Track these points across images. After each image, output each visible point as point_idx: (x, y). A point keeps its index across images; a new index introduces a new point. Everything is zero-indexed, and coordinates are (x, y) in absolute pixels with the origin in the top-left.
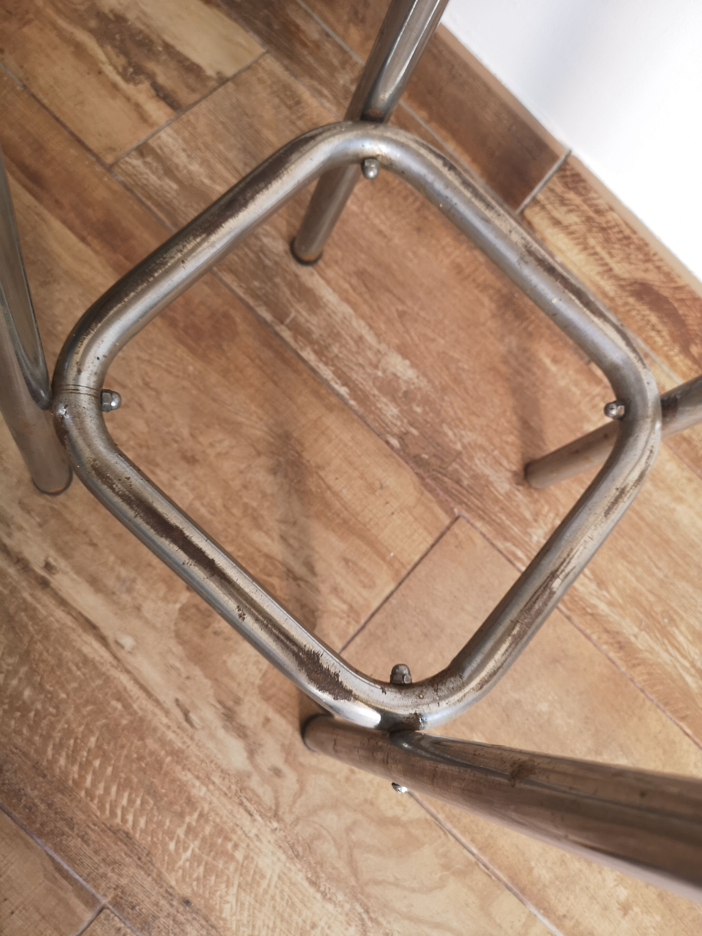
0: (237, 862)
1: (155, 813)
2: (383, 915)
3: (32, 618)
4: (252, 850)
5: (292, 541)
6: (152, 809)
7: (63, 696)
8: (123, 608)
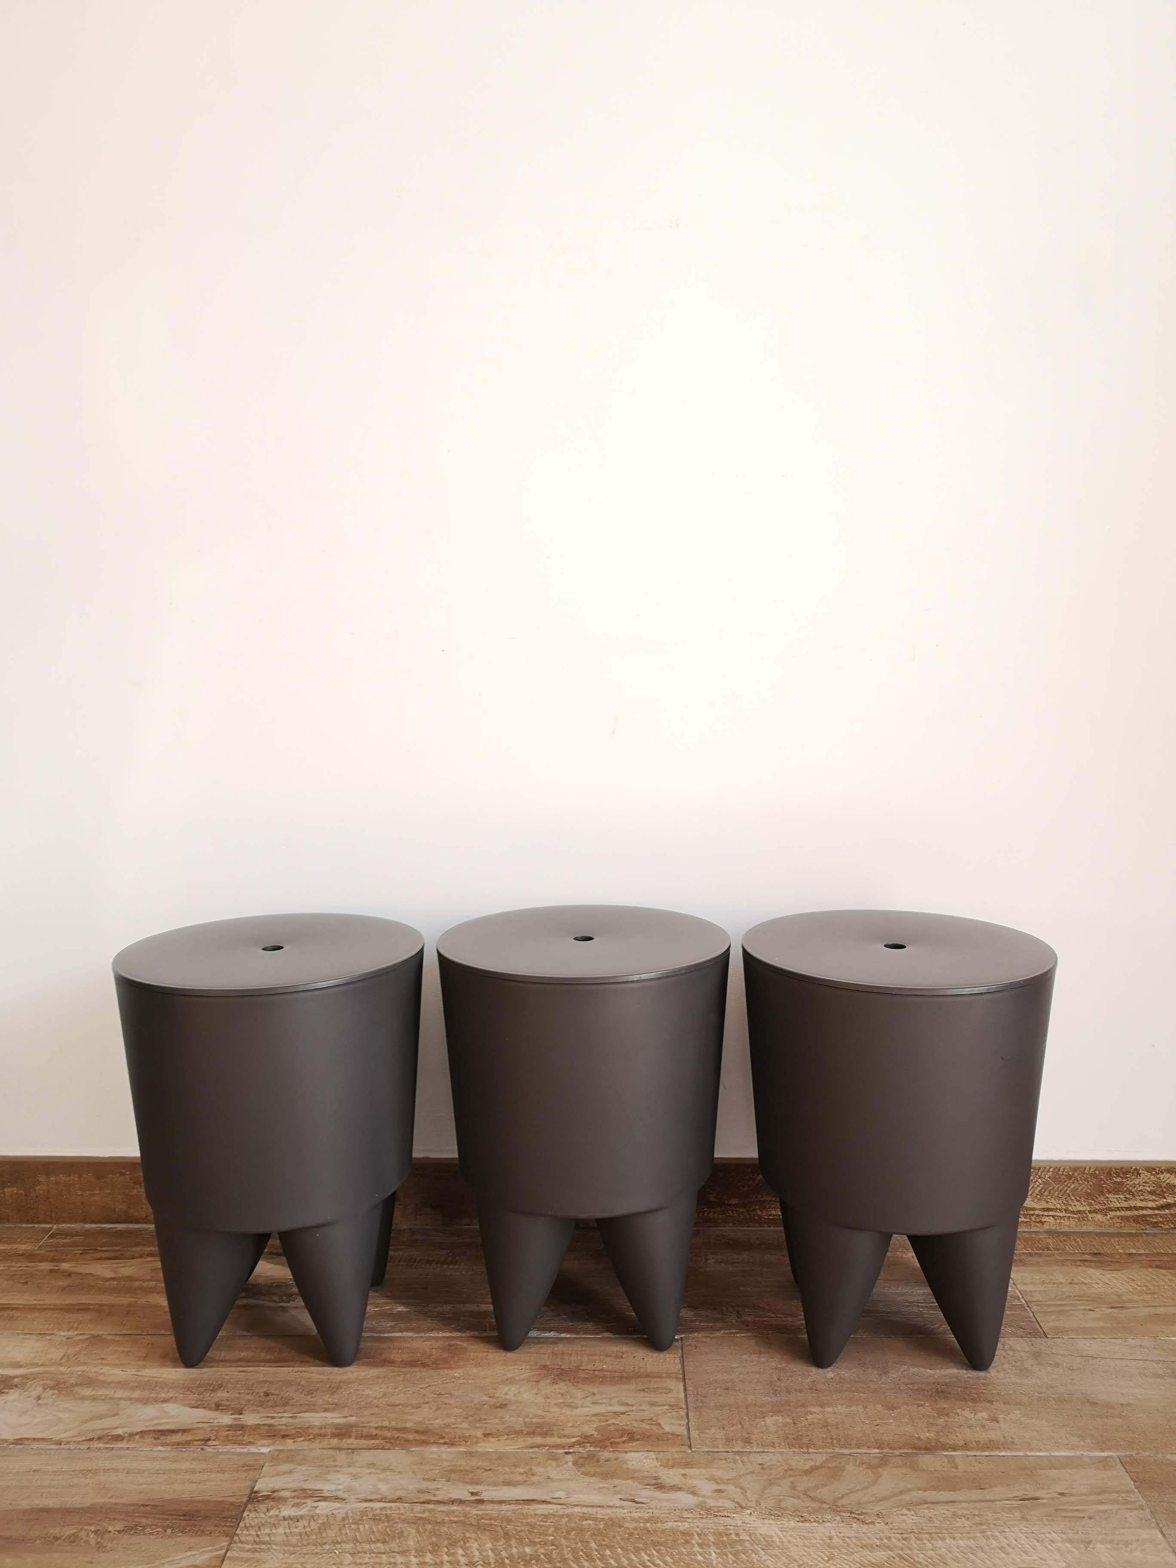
0: (749, 1541)
1: (671, 1551)
2: (863, 1508)
3: (490, 1519)
4: (749, 1530)
5: (601, 1401)
6: (666, 1550)
7: (551, 1538)
8: (540, 1483)
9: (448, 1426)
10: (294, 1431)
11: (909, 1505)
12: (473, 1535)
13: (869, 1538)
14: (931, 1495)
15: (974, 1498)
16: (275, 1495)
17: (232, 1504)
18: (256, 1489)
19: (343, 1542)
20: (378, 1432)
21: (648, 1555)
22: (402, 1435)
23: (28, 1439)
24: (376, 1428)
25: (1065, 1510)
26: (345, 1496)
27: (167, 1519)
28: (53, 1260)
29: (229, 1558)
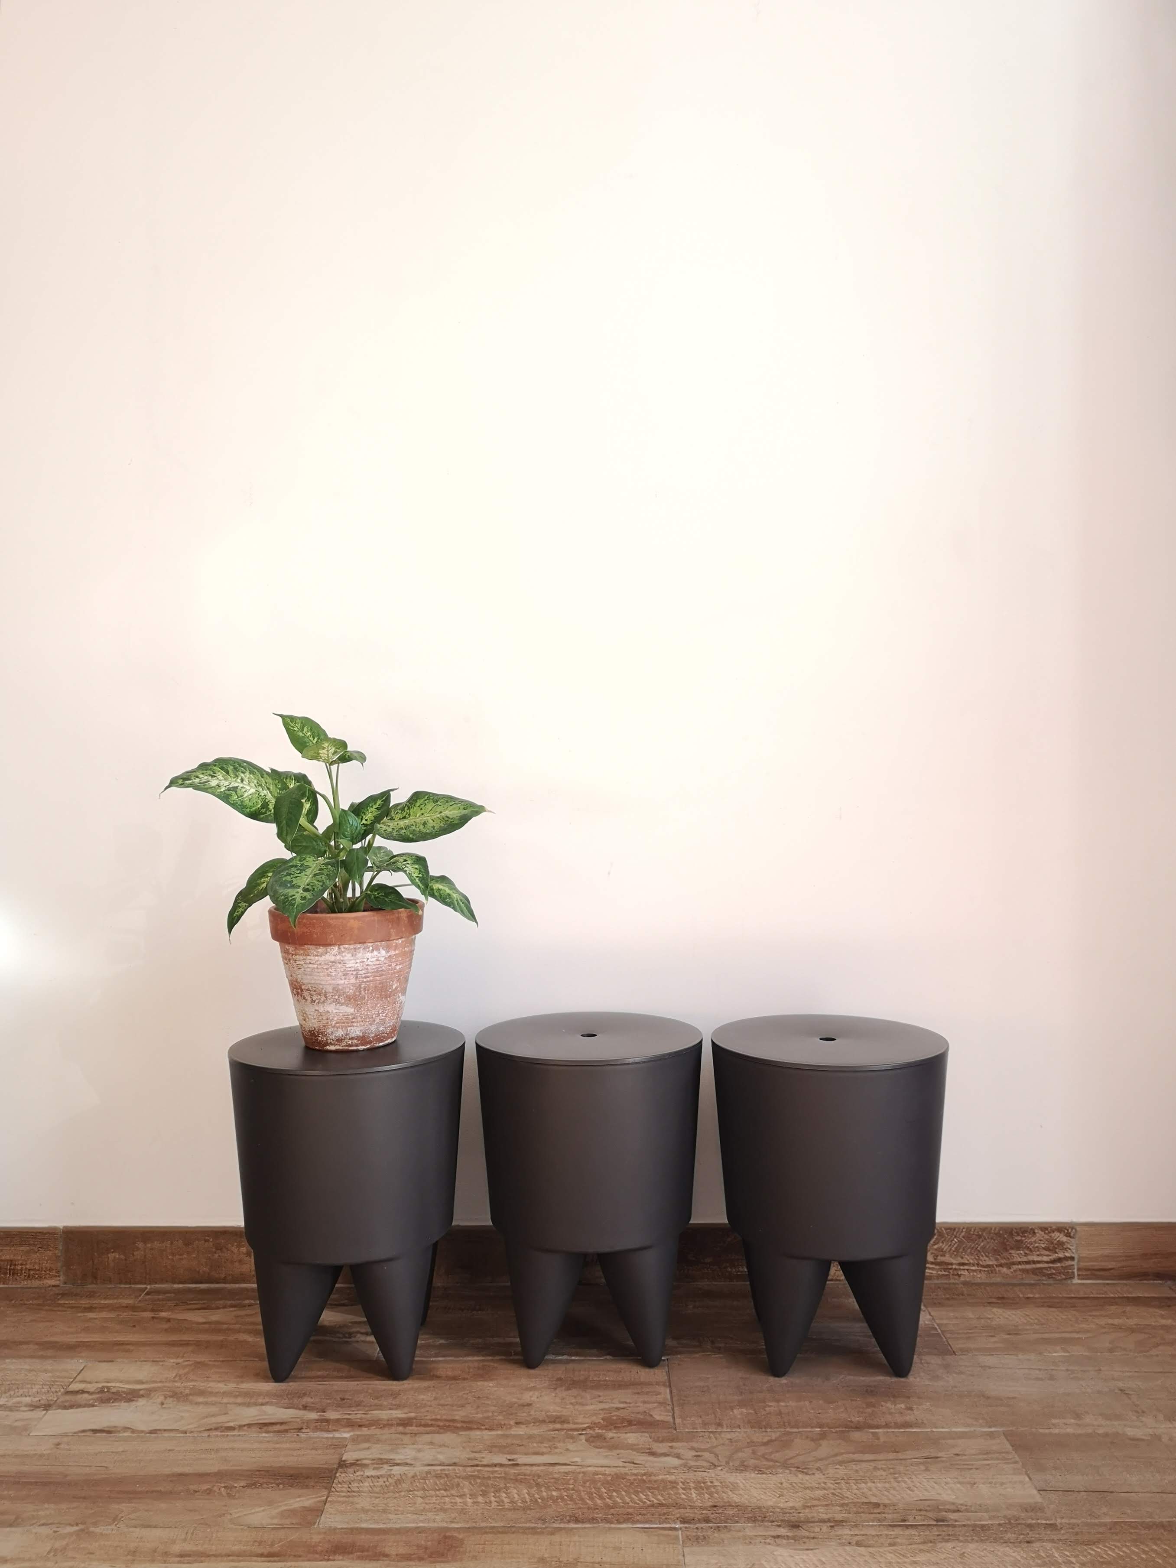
0: (720, 1486)
1: (662, 1493)
2: (806, 1465)
3: (525, 1475)
4: (720, 1479)
5: (605, 1401)
7: (571, 1486)
8: (561, 1453)
9: (488, 1418)
10: (367, 1423)
11: (841, 1463)
12: (513, 1485)
13: (811, 1483)
14: (857, 1456)
15: (891, 1457)
16: (359, 1462)
17: (326, 1469)
18: (343, 1459)
19: (414, 1490)
20: (433, 1422)
21: (645, 1495)
22: (451, 1424)
23: (159, 1430)
24: (432, 1420)
25: (957, 1464)
26: (412, 1462)
27: (279, 1479)
28: (153, 1310)
29: (330, 1501)
